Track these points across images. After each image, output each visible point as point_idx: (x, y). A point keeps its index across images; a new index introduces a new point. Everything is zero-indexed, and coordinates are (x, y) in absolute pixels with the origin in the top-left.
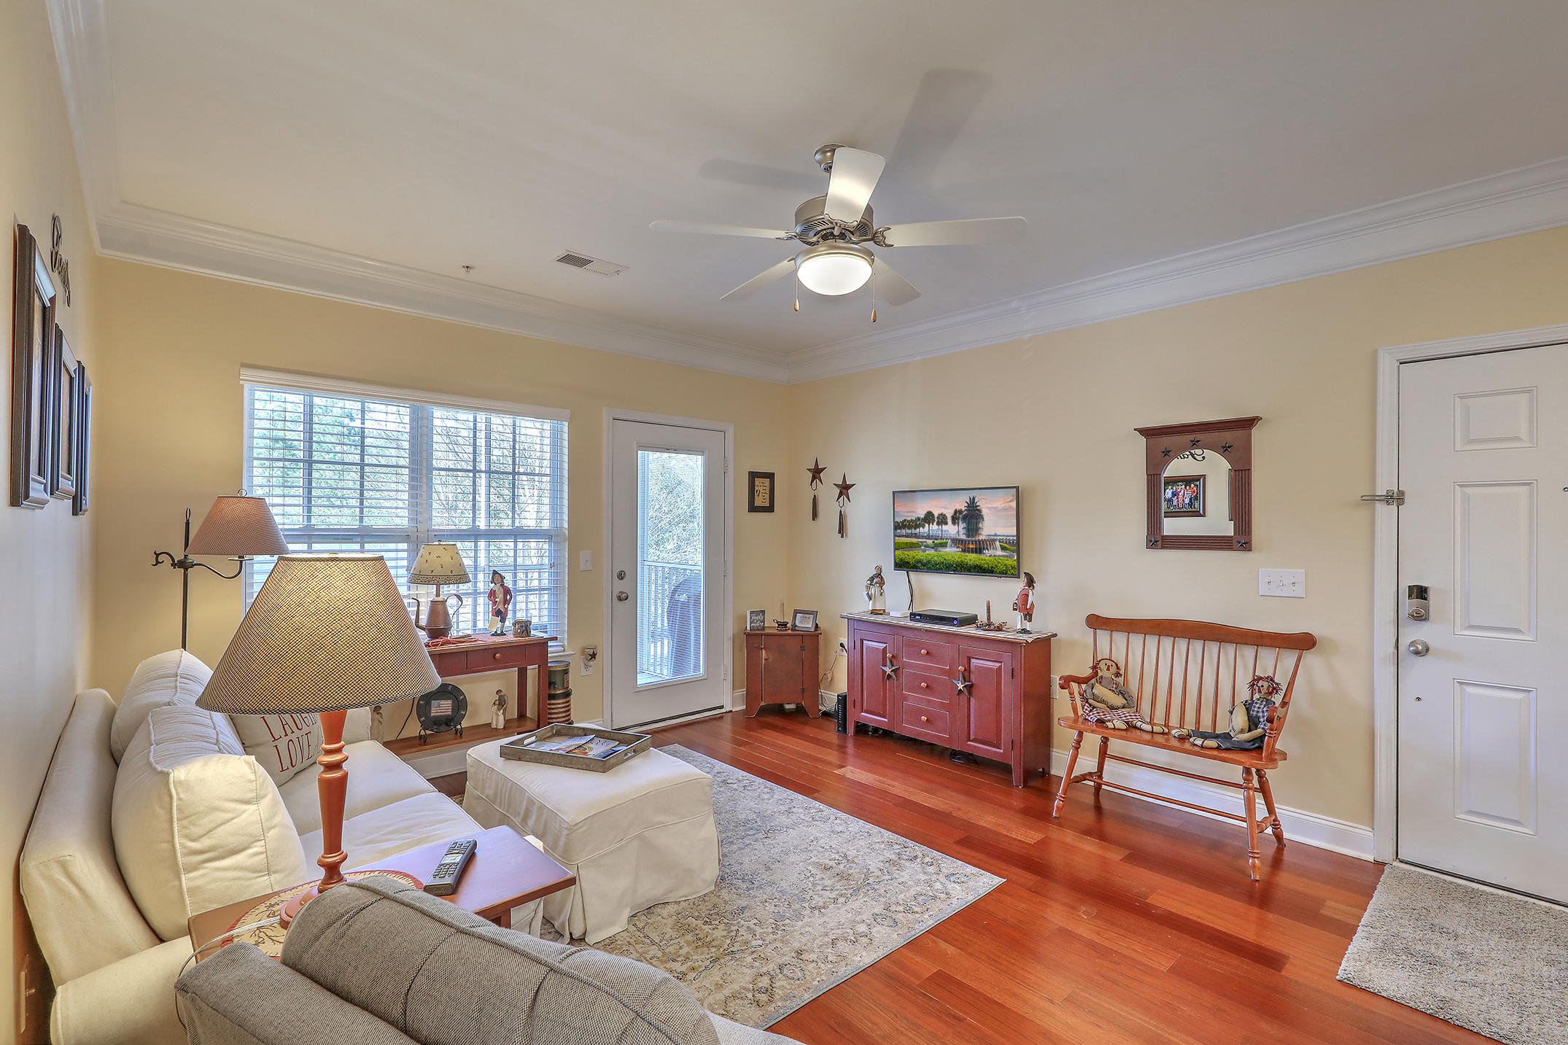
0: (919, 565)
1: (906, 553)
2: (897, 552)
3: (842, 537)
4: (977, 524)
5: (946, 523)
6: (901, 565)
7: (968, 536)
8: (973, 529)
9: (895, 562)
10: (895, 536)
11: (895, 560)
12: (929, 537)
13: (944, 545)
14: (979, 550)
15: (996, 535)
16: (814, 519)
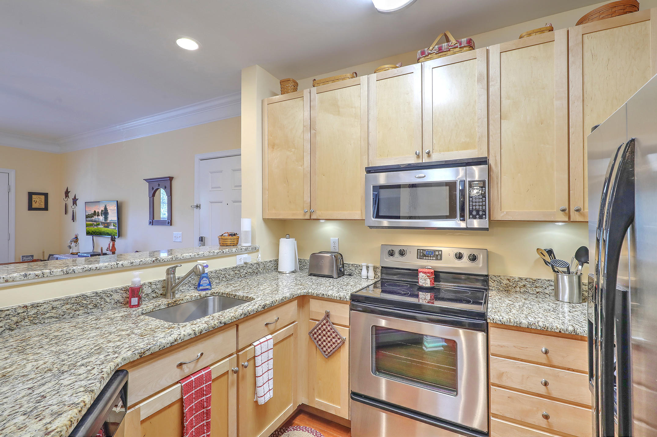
0: (93, 233)
1: (89, 228)
2: (87, 228)
3: (74, 221)
4: (107, 216)
5: (99, 216)
6: (88, 233)
7: (105, 221)
8: (106, 218)
9: (86, 232)
10: (86, 221)
11: (86, 231)
12: (95, 221)
13: (99, 225)
14: (107, 227)
15: (112, 220)
16: (66, 214)
